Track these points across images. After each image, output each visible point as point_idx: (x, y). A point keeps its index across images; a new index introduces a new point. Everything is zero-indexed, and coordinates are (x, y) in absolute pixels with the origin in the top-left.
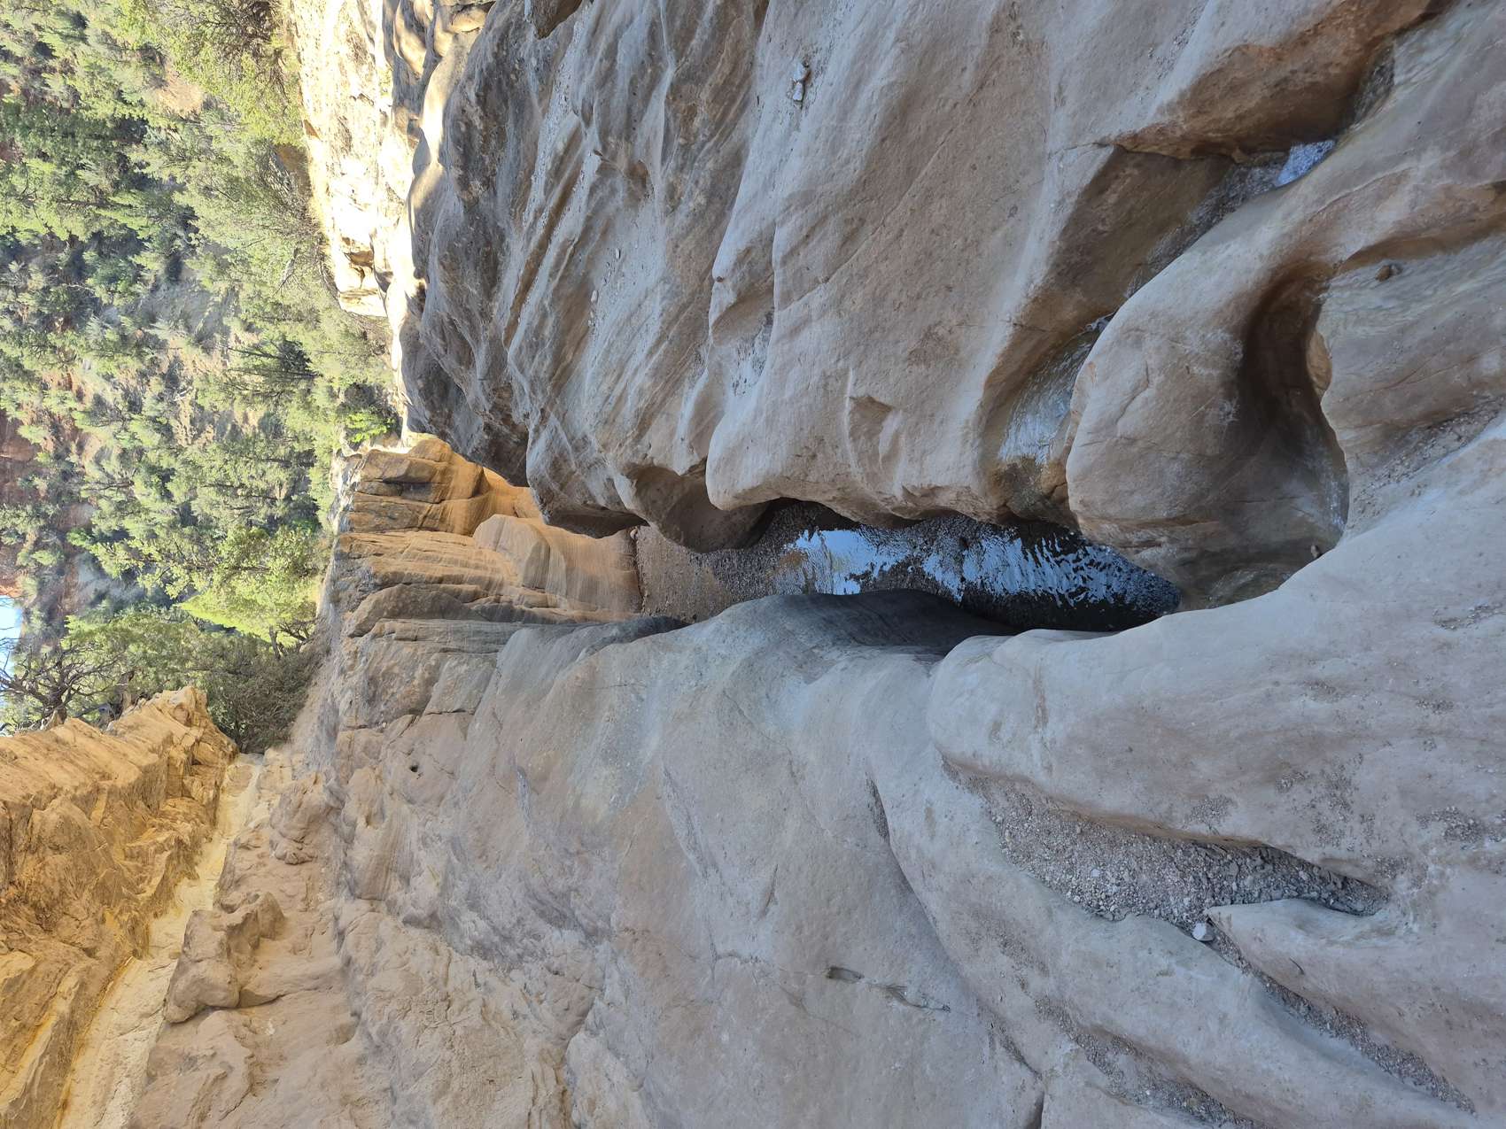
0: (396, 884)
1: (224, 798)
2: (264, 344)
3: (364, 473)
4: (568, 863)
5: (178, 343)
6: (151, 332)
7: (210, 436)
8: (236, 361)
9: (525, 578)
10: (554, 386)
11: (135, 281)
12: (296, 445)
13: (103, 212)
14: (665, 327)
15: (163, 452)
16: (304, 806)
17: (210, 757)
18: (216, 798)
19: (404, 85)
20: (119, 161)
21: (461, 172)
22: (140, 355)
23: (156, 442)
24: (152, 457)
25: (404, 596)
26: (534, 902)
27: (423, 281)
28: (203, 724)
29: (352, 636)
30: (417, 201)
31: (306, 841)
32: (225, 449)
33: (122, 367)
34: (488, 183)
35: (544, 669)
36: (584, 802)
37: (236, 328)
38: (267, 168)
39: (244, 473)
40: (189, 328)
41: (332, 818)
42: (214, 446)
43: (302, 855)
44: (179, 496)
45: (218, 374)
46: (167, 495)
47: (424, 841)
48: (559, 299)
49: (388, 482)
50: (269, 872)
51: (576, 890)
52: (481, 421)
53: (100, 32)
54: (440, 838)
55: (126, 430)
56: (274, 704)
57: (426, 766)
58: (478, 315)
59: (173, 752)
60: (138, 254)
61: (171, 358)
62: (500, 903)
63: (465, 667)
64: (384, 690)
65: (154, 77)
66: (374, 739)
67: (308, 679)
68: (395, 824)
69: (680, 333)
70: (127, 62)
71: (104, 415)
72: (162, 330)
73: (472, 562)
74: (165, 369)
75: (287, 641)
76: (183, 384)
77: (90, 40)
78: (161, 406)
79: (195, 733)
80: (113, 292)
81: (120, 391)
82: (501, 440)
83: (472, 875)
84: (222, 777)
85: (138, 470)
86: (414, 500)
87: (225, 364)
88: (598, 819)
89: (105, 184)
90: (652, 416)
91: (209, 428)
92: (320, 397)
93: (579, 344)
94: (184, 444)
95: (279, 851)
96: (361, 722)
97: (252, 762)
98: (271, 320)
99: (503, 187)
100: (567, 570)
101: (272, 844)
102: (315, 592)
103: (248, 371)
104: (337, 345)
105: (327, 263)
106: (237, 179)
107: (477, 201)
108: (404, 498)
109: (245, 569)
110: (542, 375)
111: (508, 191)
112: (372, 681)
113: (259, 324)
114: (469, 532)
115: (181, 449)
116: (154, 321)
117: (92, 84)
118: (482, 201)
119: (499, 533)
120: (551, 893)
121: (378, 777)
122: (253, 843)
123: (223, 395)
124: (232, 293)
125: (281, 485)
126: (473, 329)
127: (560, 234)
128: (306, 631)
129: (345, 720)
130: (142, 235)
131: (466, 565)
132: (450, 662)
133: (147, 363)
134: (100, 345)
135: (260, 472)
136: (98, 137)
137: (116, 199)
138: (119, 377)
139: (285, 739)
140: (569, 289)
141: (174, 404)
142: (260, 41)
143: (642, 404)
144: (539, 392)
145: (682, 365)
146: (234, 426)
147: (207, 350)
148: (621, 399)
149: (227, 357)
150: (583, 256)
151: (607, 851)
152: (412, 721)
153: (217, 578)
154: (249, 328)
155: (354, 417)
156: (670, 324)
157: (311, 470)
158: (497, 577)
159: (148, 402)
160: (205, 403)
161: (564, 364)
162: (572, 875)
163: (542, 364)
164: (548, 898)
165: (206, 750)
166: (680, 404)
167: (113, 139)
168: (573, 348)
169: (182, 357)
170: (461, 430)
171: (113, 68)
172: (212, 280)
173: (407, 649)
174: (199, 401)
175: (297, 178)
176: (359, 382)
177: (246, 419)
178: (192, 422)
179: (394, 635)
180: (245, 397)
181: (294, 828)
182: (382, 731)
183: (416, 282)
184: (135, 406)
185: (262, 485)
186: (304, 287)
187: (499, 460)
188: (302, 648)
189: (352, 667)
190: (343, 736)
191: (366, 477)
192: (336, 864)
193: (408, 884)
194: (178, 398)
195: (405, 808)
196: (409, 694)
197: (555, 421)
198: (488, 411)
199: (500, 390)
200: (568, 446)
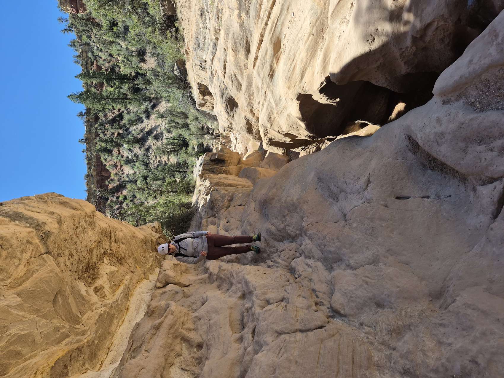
2: (173, 136)
3: (205, 158)
4: (284, 219)
8: (165, 141)
10: (270, 78)
14: (311, 29)
15: (146, 171)
21: (239, 11)
22: (138, 142)
23: (143, 168)
24: (142, 173)
26: (273, 236)
28: (161, 233)
33: (134, 146)
34: (247, 13)
36: (288, 198)
37: (165, 132)
45: (161, 146)
46: (147, 184)
48: (272, 41)
49: (212, 161)
51: (288, 225)
52: (243, 115)
57: (231, 220)
64: (216, 204)
65: (141, 59)
66: (214, 219)
69: (317, 30)
70: (133, 56)
71: (129, 161)
73: (239, 180)
76: (151, 150)
78: (144, 157)
79: (159, 235)
81: (133, 154)
85: (138, 177)
86: (220, 166)
87: (162, 143)
90: (306, 69)
92: (190, 149)
93: (278, 59)
94: (151, 168)
98: (175, 127)
99: (252, 12)
103: (169, 144)
104: (194, 132)
105: (192, 95)
107: (243, 22)
108: (217, 166)
111: (254, 13)
112: (212, 202)
114: (237, 175)
115: (150, 170)
119: (247, 172)
121: (216, 227)
123: (162, 152)
125: (179, 179)
126: (242, 74)
132: (236, 194)
136: (125, 79)
138: (133, 149)
143: (303, 65)
144: (264, 83)
145: (317, 44)
147: (157, 140)
148: (295, 67)
149: (163, 141)
150: (280, 22)
152: (226, 210)
154: (169, 131)
160: (157, 155)
161: (273, 69)
162: (286, 222)
164: (278, 232)
166: (316, 60)
168: (276, 61)
171: (129, 58)
173: (223, 192)
174: (155, 155)
182: (216, 217)
191: (205, 160)
194: (149, 154)
197: (269, 95)
198: (246, 107)
199: (250, 96)
200: (274, 105)
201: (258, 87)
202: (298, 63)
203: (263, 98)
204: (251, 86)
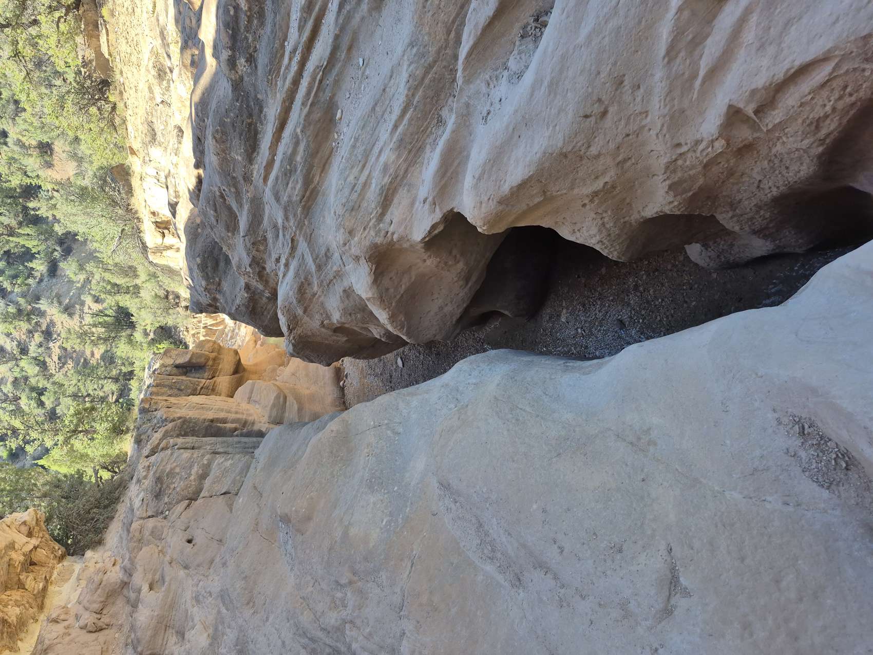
0: (173, 639)
1: (51, 588)
2: (106, 309)
3: (162, 362)
4: (339, 595)
5: (52, 312)
6: (37, 306)
7: (70, 367)
8: (88, 319)
9: (270, 417)
10: (304, 207)
11: (28, 277)
12: (123, 368)
13: (11, 239)
14: (410, 93)
15: (40, 378)
16: (104, 583)
17: (43, 559)
18: (45, 589)
19: (188, 30)
20: (23, 210)
21: (230, 53)
22: (29, 320)
23: (36, 372)
24: (33, 381)
25: (185, 426)
26: (305, 641)
27: (201, 171)
28: (41, 535)
29: (147, 457)
30: (196, 98)
31: (104, 612)
32: (79, 373)
33: (17, 328)
34: (251, 60)
35: (294, 448)
36: (353, 531)
37: (88, 300)
38: (105, 181)
39: (90, 387)
40: (60, 303)
41: (125, 591)
42: (72, 372)
43: (100, 624)
44: (49, 404)
45: (77, 329)
46: (41, 404)
47: (197, 599)
48: (310, 124)
49: (177, 367)
50: (72, 641)
51: (351, 622)
52: (242, 282)
53: (15, 140)
54: (210, 594)
55: (18, 366)
56: (93, 519)
57: (199, 539)
58: (242, 182)
59: (14, 555)
60: (31, 261)
61: (48, 320)
62: (269, 645)
63: (230, 462)
64: (168, 486)
65: (46, 162)
66: (159, 524)
67: (118, 499)
68: (173, 587)
69: (425, 97)
70: (31, 155)
71: (4, 357)
72: (43, 305)
73: (233, 410)
74: (44, 328)
75: (106, 475)
76: (55, 336)
77: (9, 144)
78: (40, 350)
79: (34, 542)
80: (14, 284)
81: (16, 343)
82: (257, 297)
83: (240, 621)
84: (51, 574)
85: (24, 390)
86: (195, 378)
87: (81, 322)
88: (371, 545)
89: (14, 223)
90: (395, 191)
91: (70, 362)
92: (138, 336)
93: (324, 165)
94: (53, 372)
95: (82, 622)
96: (150, 513)
97: (76, 562)
98: (110, 293)
99: (262, 59)
100: (299, 409)
101: (77, 617)
102: (127, 445)
103: (95, 325)
104: (149, 303)
105: (142, 235)
106: (86, 188)
107: (241, 78)
108: (187, 377)
109: (81, 432)
110: (294, 198)
111: (266, 61)
112: (159, 480)
113: (103, 296)
114: (231, 396)
115: (52, 375)
116: (39, 299)
117: (9, 168)
118: (246, 79)
119: (251, 392)
120: (323, 629)
121: (161, 551)
122: (62, 617)
123: (79, 340)
124: (88, 281)
125: (113, 394)
126: (238, 195)
127: (310, 66)
128: (118, 467)
129: (137, 513)
130: (34, 251)
131: (229, 412)
132: (219, 459)
133: (33, 325)
134: (4, 315)
135: (100, 386)
136: (10, 197)
137: (20, 231)
138: (15, 334)
139: (100, 542)
140: (317, 115)
141: (49, 348)
142: (103, 102)
143: (387, 180)
144: (291, 217)
145: (424, 131)
146: (85, 360)
147: (71, 315)
148: (366, 184)
149: (83, 318)
150: (330, 80)
151: (384, 575)
152: (188, 506)
153: (61, 438)
154: (97, 300)
155: (159, 346)
156: (416, 88)
157: (132, 382)
158: (250, 419)
159: (33, 349)
160: (68, 346)
161: (312, 186)
162: (345, 606)
163: (295, 188)
164: (320, 634)
165: (41, 554)
166: (421, 171)
167: (20, 197)
168: (319, 170)
169: (55, 320)
170: (228, 292)
171: (22, 158)
172: (76, 274)
173: (186, 454)
174: (63, 345)
175: (124, 186)
176: (163, 325)
177: (93, 354)
178: (59, 359)
179: (176, 447)
180: (92, 341)
181: (95, 602)
182: (165, 518)
183: (196, 172)
184: (24, 351)
185: (101, 394)
186: (126, 252)
187: (255, 314)
188: (115, 477)
189: (145, 477)
190: (135, 525)
191: (163, 364)
192: (126, 629)
193: (183, 638)
194: (51, 345)
195: (182, 573)
196: (187, 487)
197: (302, 246)
198: (248, 267)
199: (258, 244)
200: (313, 268)
201: (275, 226)
202: (376, 174)
203: (287, 250)
204: (260, 222)
